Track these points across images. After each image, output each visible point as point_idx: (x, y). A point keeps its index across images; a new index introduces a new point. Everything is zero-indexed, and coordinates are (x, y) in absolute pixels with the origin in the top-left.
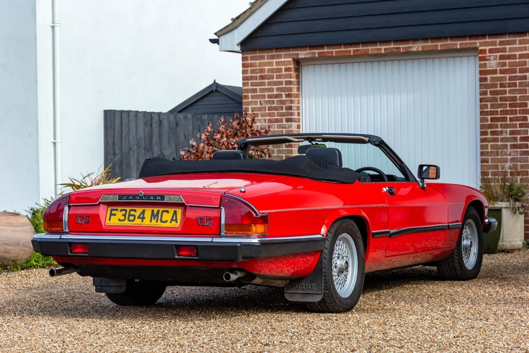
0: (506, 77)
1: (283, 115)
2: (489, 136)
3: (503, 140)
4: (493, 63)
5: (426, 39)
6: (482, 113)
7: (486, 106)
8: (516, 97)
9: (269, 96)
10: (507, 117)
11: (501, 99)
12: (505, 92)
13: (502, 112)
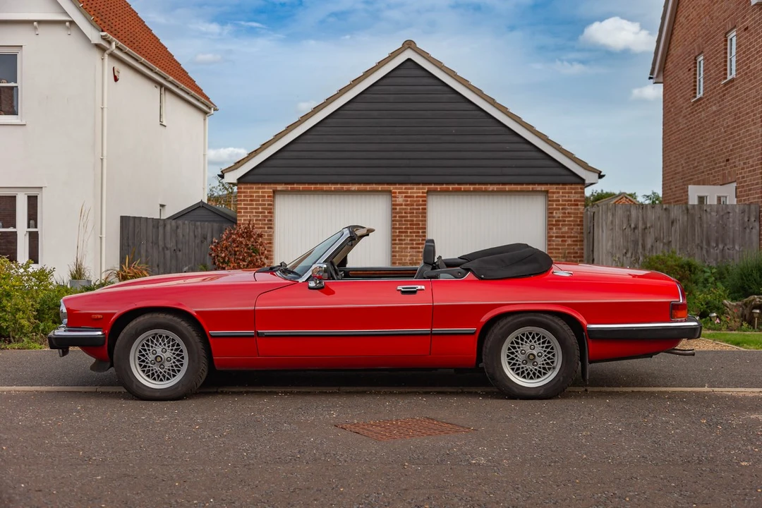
0: (408, 208)
1: (265, 224)
2: (397, 242)
3: (405, 244)
4: (400, 200)
5: (360, 183)
6: (393, 228)
7: (396, 224)
8: (414, 220)
9: (256, 213)
10: (408, 232)
11: (405, 221)
12: (407, 217)
13: (405, 228)
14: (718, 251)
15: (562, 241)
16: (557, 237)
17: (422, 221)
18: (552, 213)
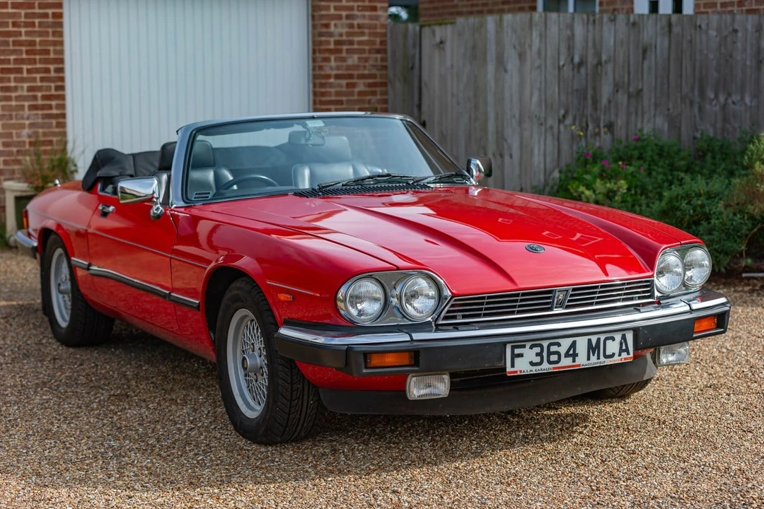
0: (20, 14)
3: (18, 98)
8: (35, 41)
10: (22, 69)
11: (15, 43)
12: (20, 34)
13: (16, 61)
14: (718, 107)
15: (348, 85)
16: (338, 77)
17: (55, 43)
18: (327, 26)
